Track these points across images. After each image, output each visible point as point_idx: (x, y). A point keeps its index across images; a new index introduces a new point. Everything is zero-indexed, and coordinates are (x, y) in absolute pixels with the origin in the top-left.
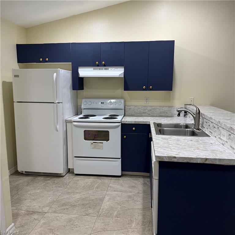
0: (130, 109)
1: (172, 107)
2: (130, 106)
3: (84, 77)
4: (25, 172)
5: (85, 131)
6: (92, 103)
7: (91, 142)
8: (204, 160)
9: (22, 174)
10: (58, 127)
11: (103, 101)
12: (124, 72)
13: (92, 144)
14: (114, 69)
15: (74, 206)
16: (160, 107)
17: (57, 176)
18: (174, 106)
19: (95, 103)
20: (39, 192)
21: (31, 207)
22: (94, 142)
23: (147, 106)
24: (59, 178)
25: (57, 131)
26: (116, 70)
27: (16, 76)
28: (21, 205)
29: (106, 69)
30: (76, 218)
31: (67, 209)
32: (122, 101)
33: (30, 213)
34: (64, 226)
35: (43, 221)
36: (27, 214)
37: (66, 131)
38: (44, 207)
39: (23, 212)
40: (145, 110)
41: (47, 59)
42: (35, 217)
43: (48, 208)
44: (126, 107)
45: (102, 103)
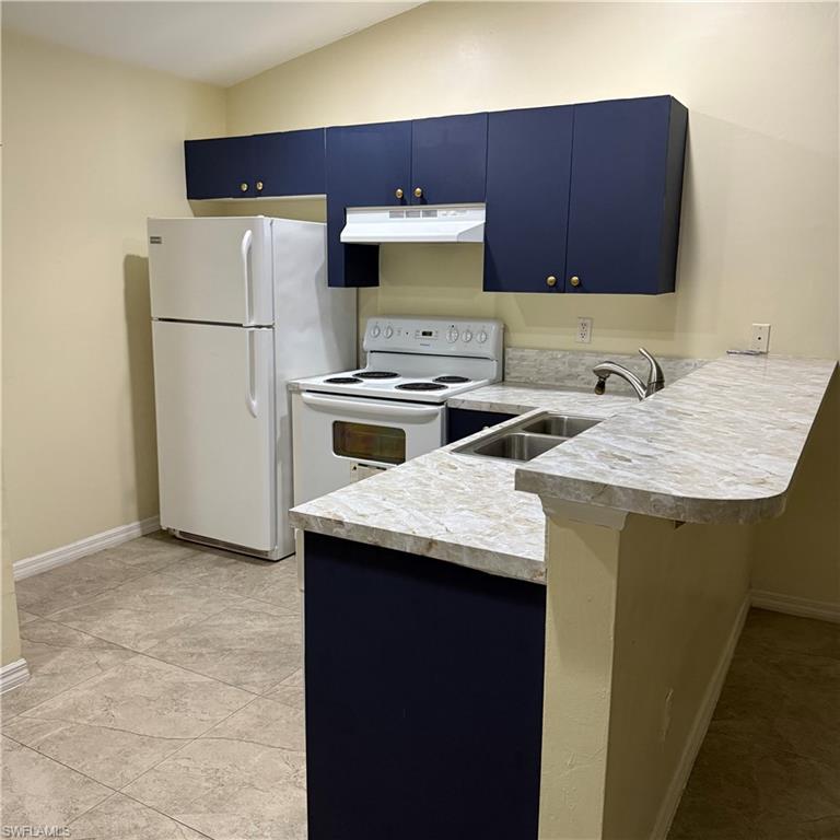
0: (522, 359)
1: (680, 358)
2: (523, 348)
3: (380, 243)
4: (181, 532)
5: (336, 424)
6: (396, 332)
7: (351, 462)
8: (423, 543)
9: (174, 537)
10: (254, 403)
11: (426, 325)
12: (486, 224)
13: (355, 468)
14: (452, 212)
15: (224, 651)
17: (258, 557)
18: (688, 358)
19: (403, 333)
20: (171, 593)
21: (117, 631)
22: (360, 464)
23: (583, 352)
24: (257, 564)
25: (255, 417)
26: (459, 215)
27: (155, 240)
28: (98, 619)
29: (427, 214)
30: (200, 685)
31: (201, 655)
32: (492, 329)
33: (102, 645)
34: (149, 700)
35: (111, 674)
36: (90, 648)
37: (287, 421)
38: (148, 637)
39: (87, 638)
40: (576, 366)
41: (260, 186)
42: (104, 658)
43: (155, 642)
44: (508, 350)
45: (424, 334)
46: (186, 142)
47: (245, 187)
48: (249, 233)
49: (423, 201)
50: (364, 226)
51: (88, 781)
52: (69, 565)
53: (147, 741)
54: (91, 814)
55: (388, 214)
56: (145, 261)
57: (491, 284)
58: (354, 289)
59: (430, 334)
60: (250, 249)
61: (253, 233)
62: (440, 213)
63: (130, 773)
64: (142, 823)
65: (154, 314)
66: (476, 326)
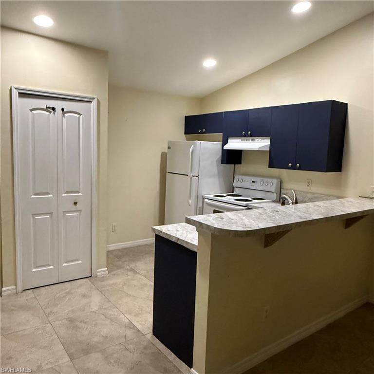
2: (287, 189)
5: (214, 210)
6: (244, 181)
8: (177, 239)
10: (190, 201)
11: (254, 179)
12: (270, 144)
16: (325, 195)
19: (246, 181)
23: (308, 193)
25: (190, 206)
26: (263, 141)
27: (169, 148)
29: (253, 140)
32: (275, 181)
33: (132, 270)
34: (135, 286)
35: (129, 277)
36: (127, 270)
37: (202, 208)
38: (144, 270)
39: (128, 267)
40: (305, 198)
41: (204, 130)
42: (129, 273)
43: (145, 272)
44: (282, 190)
45: (253, 182)
46: (186, 116)
47: (200, 131)
48: (193, 146)
49: (251, 136)
50: (234, 144)
51: (109, 301)
52: (134, 247)
53: (129, 295)
54: (105, 309)
55: (240, 140)
56: (166, 153)
57: (271, 166)
58: (233, 165)
59: (255, 182)
60: (192, 152)
61: (194, 146)
62: (256, 140)
63: (120, 302)
64: (116, 314)
65: (167, 171)
66: (269, 180)
